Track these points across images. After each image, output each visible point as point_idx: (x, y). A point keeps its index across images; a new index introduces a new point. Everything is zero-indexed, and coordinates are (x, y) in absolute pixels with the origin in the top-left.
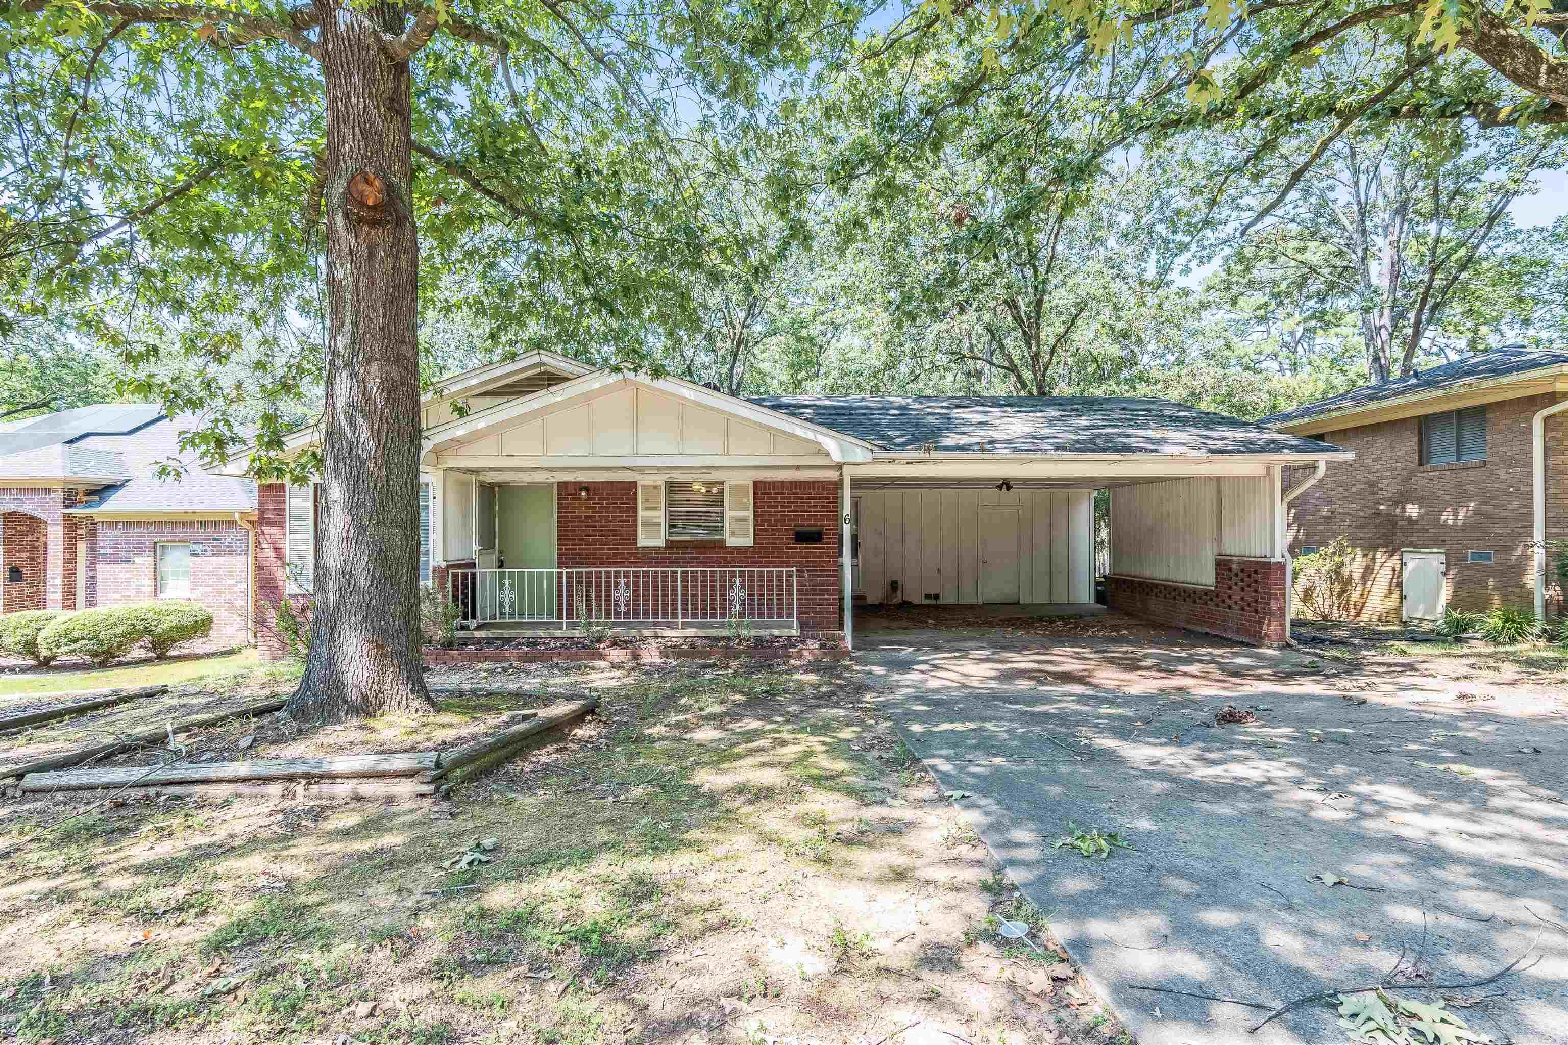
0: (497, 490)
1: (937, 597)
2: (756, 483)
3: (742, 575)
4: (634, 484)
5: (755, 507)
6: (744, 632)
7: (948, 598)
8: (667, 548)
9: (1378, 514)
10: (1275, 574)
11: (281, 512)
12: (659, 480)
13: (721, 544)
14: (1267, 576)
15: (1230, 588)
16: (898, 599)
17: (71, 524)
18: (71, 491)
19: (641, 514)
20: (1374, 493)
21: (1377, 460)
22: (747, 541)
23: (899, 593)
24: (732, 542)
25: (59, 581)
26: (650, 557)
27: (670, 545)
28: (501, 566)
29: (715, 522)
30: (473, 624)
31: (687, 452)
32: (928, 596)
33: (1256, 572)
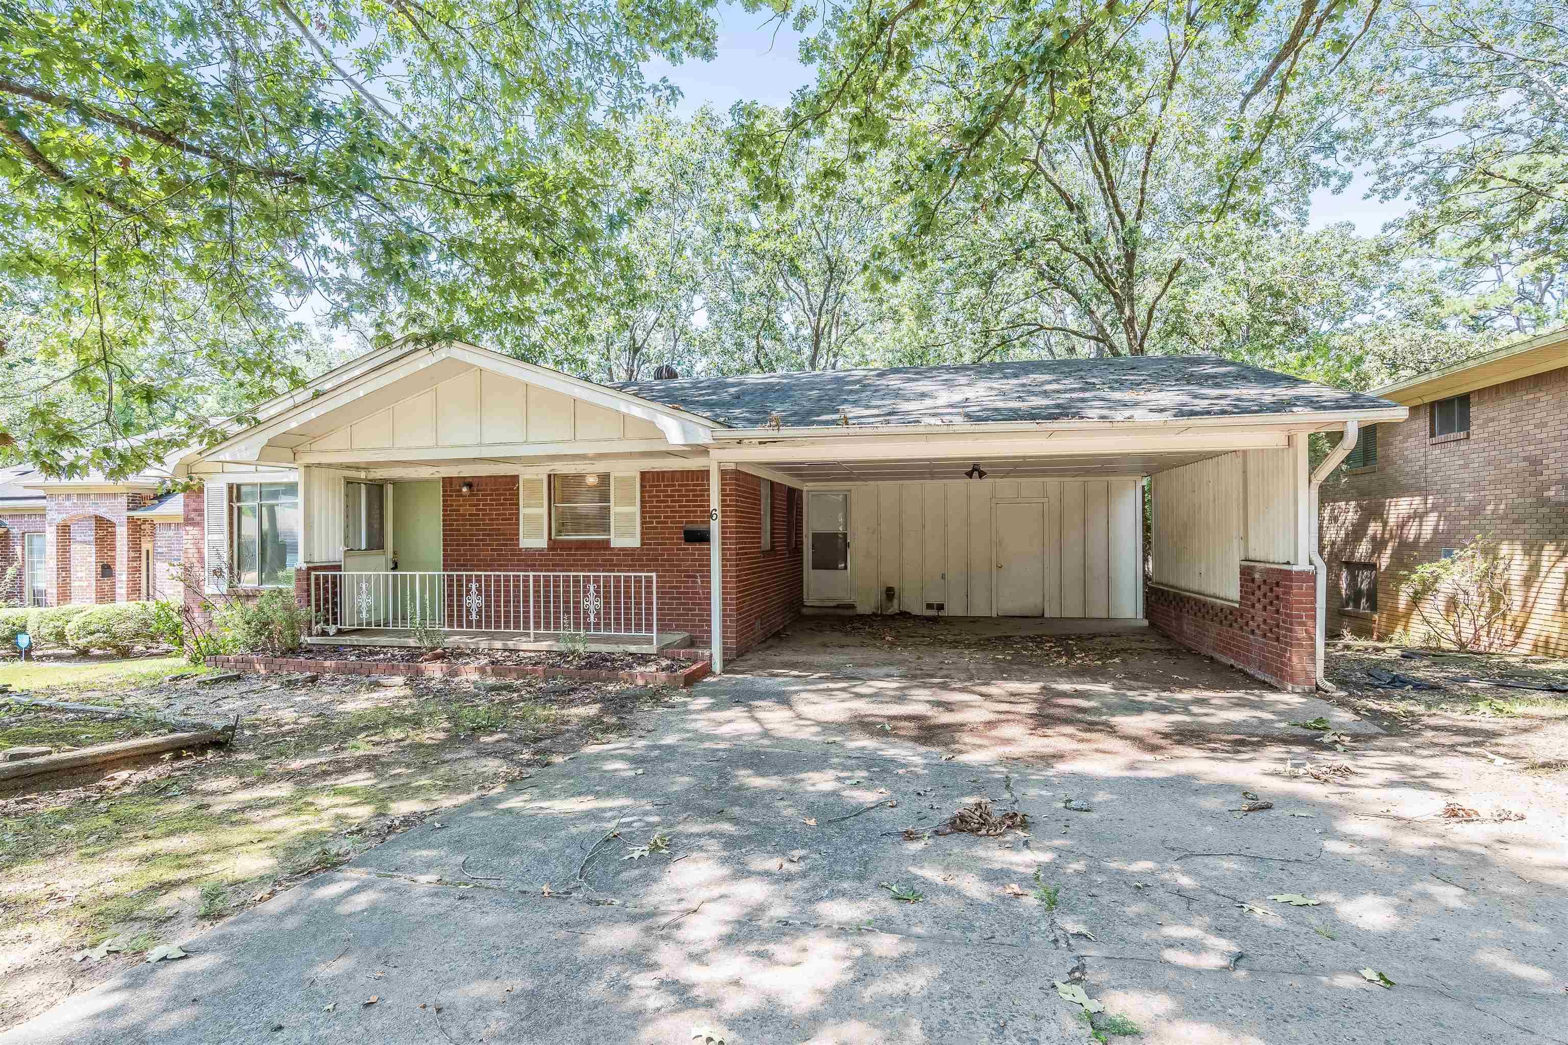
0: (390, 488)
1: (941, 607)
2: (643, 474)
3: (597, 580)
4: (515, 479)
5: (643, 502)
6: (580, 648)
7: (954, 609)
8: (550, 548)
9: (1543, 502)
10: (1298, 590)
11: (200, 512)
12: (541, 473)
13: (605, 545)
14: (1288, 590)
15: (1253, 606)
16: (894, 608)
17: (136, 527)
18: (134, 495)
19: (523, 511)
20: (1535, 473)
21: (1542, 425)
22: (633, 541)
23: (896, 601)
24: (618, 541)
25: (124, 577)
26: (531, 560)
27: (554, 545)
28: (395, 568)
29: (602, 520)
30: (332, 629)
31: (531, 439)
32: (930, 606)
33: (1277, 584)
